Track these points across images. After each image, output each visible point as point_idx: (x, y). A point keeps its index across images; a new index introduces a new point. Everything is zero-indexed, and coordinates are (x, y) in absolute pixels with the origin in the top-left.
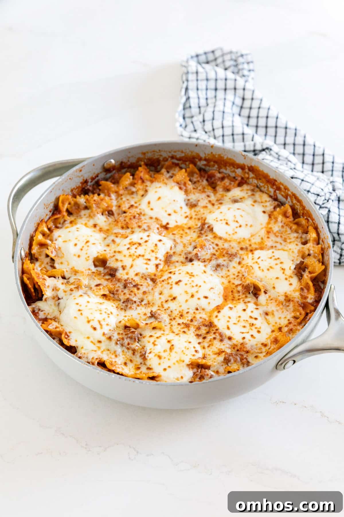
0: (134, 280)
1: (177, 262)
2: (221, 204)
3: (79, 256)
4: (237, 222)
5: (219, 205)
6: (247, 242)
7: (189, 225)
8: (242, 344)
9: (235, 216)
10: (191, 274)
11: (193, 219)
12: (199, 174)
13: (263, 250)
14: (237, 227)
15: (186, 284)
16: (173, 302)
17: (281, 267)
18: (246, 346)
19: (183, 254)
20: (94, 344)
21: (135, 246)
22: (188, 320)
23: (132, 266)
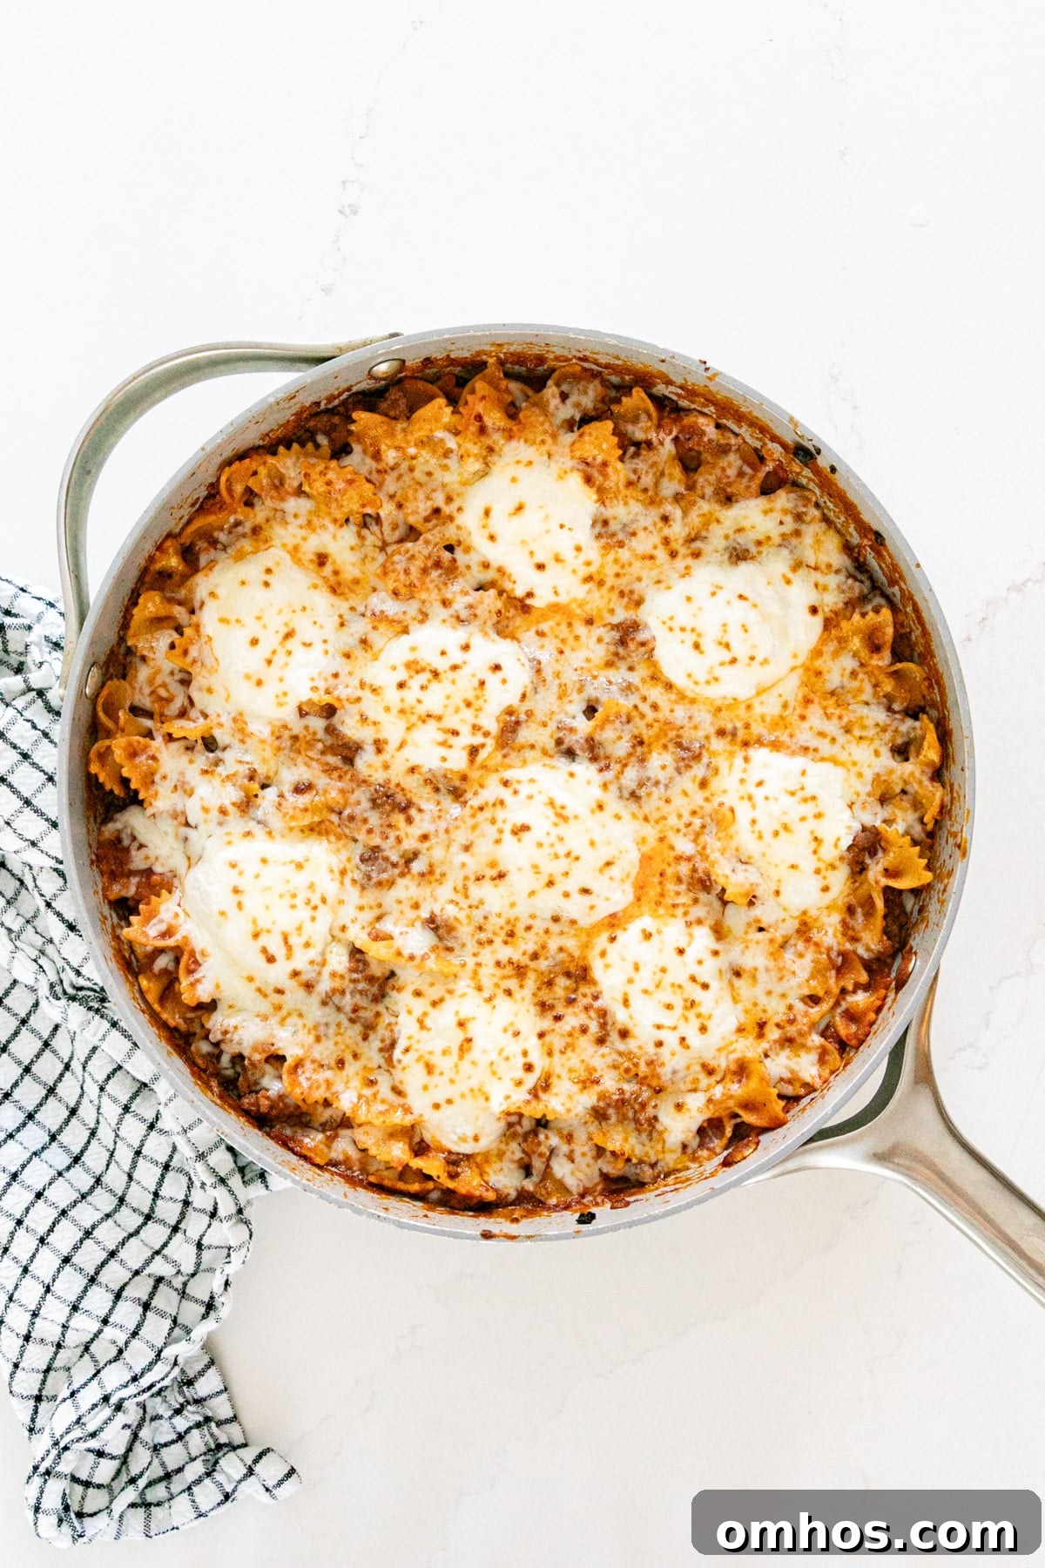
0: (403, 790)
1: (532, 747)
2: (696, 555)
3: (259, 683)
4: (727, 646)
5: (690, 561)
6: (741, 712)
7: (591, 609)
8: (650, 1063)
9: (725, 625)
10: (559, 810)
11: (604, 590)
12: (655, 421)
13: (778, 751)
14: (722, 664)
15: (540, 845)
16: (496, 886)
17: (812, 832)
18: (659, 1070)
19: (552, 726)
20: (266, 996)
21: (424, 678)
22: (524, 954)
23: (402, 745)
